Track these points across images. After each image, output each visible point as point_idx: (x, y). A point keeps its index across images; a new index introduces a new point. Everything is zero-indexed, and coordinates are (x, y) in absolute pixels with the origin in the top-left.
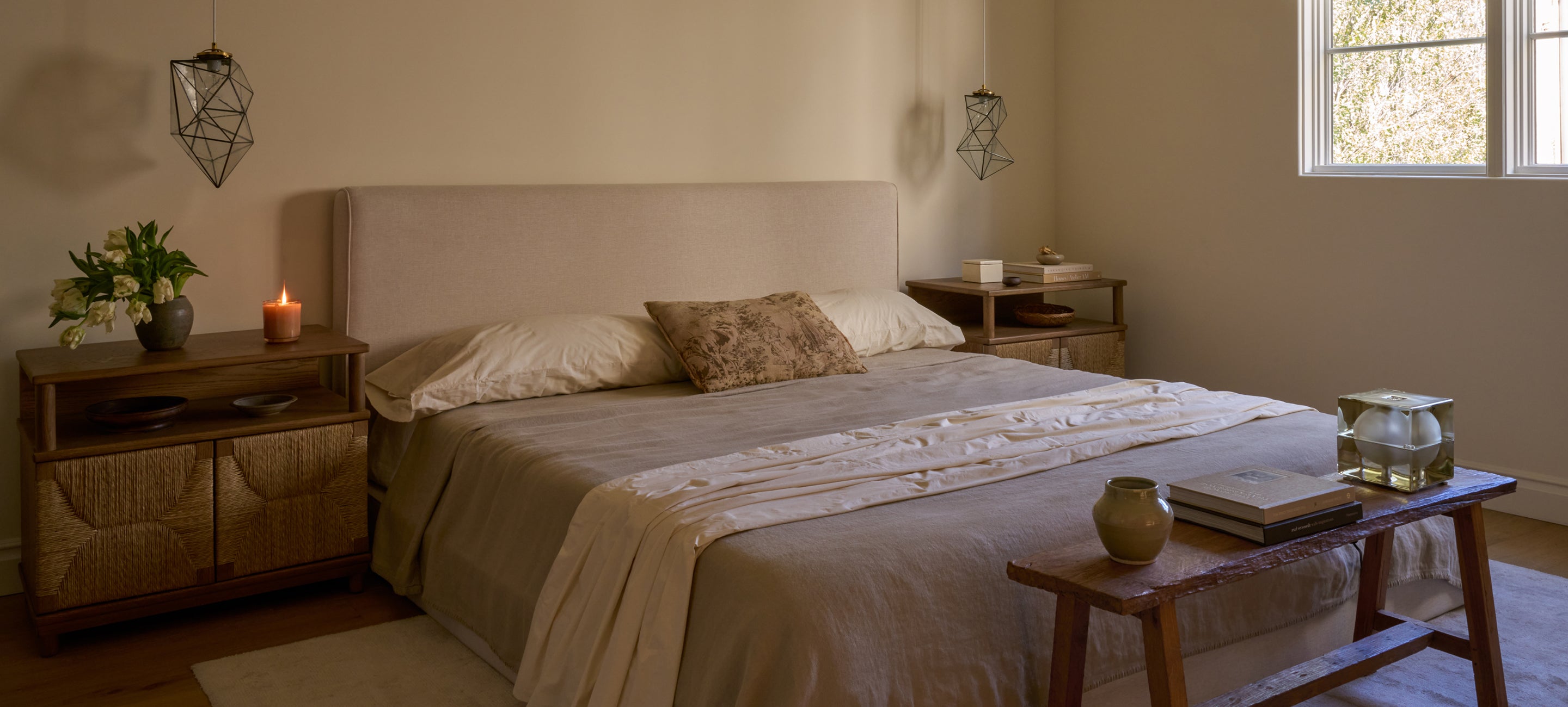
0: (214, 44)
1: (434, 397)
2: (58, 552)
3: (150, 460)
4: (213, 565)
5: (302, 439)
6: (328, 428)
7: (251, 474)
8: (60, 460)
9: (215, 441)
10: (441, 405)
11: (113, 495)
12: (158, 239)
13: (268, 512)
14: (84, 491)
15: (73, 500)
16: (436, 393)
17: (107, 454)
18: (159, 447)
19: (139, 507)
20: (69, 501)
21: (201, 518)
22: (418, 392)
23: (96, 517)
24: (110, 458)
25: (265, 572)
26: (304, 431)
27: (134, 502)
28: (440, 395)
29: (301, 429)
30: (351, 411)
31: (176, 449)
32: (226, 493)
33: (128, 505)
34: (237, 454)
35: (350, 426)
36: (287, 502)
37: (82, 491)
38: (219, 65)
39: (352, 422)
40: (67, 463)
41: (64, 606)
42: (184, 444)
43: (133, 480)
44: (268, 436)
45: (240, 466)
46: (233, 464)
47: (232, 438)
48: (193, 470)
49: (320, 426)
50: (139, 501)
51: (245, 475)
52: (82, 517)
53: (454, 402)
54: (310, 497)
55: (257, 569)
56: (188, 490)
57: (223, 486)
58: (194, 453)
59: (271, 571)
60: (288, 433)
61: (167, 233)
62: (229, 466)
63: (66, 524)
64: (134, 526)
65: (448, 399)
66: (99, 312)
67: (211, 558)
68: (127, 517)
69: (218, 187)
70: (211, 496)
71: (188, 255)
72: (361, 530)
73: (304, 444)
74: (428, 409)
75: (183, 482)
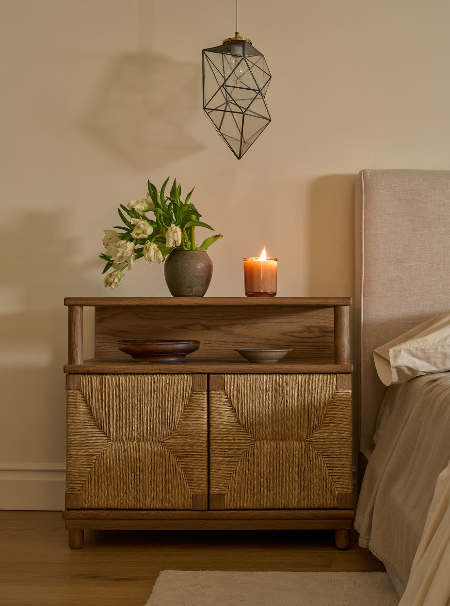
0: (237, 33)
1: (413, 355)
2: (82, 455)
3: (154, 385)
4: (206, 493)
5: (287, 384)
6: (312, 377)
7: (240, 411)
8: (84, 374)
9: (209, 374)
10: (422, 366)
11: (124, 412)
12: (183, 198)
13: (256, 451)
14: (102, 405)
15: (94, 411)
16: (414, 351)
17: (120, 374)
18: (162, 374)
19: (145, 426)
20: (91, 412)
21: (196, 446)
22: (396, 348)
23: (111, 430)
24: (122, 378)
25: (253, 510)
26: (290, 376)
27: (141, 421)
28: (419, 354)
29: (287, 374)
30: (336, 363)
31: (175, 377)
32: (218, 426)
33: (136, 424)
34: (227, 389)
35: (334, 377)
36: (274, 444)
37: (99, 404)
38: (239, 50)
39: (336, 373)
40: (89, 377)
41: (86, 506)
42: (183, 374)
43: (141, 400)
44: (256, 376)
45: (230, 401)
46: (224, 399)
47: (224, 374)
48: (190, 399)
49: (304, 374)
50: (145, 421)
51: (235, 411)
52: (101, 428)
53: (435, 364)
54: (295, 444)
55: (246, 506)
56: (186, 417)
57: (215, 419)
58: (191, 384)
59: (258, 509)
60: (274, 377)
61: (190, 193)
62: (220, 400)
63: (88, 432)
64: (141, 444)
65: (428, 360)
66: (119, 249)
67: (205, 485)
68: (135, 433)
69: (239, 158)
70: (205, 426)
71: (197, 208)
72: (345, 485)
73: (289, 389)
74: (409, 368)
75: (181, 409)
